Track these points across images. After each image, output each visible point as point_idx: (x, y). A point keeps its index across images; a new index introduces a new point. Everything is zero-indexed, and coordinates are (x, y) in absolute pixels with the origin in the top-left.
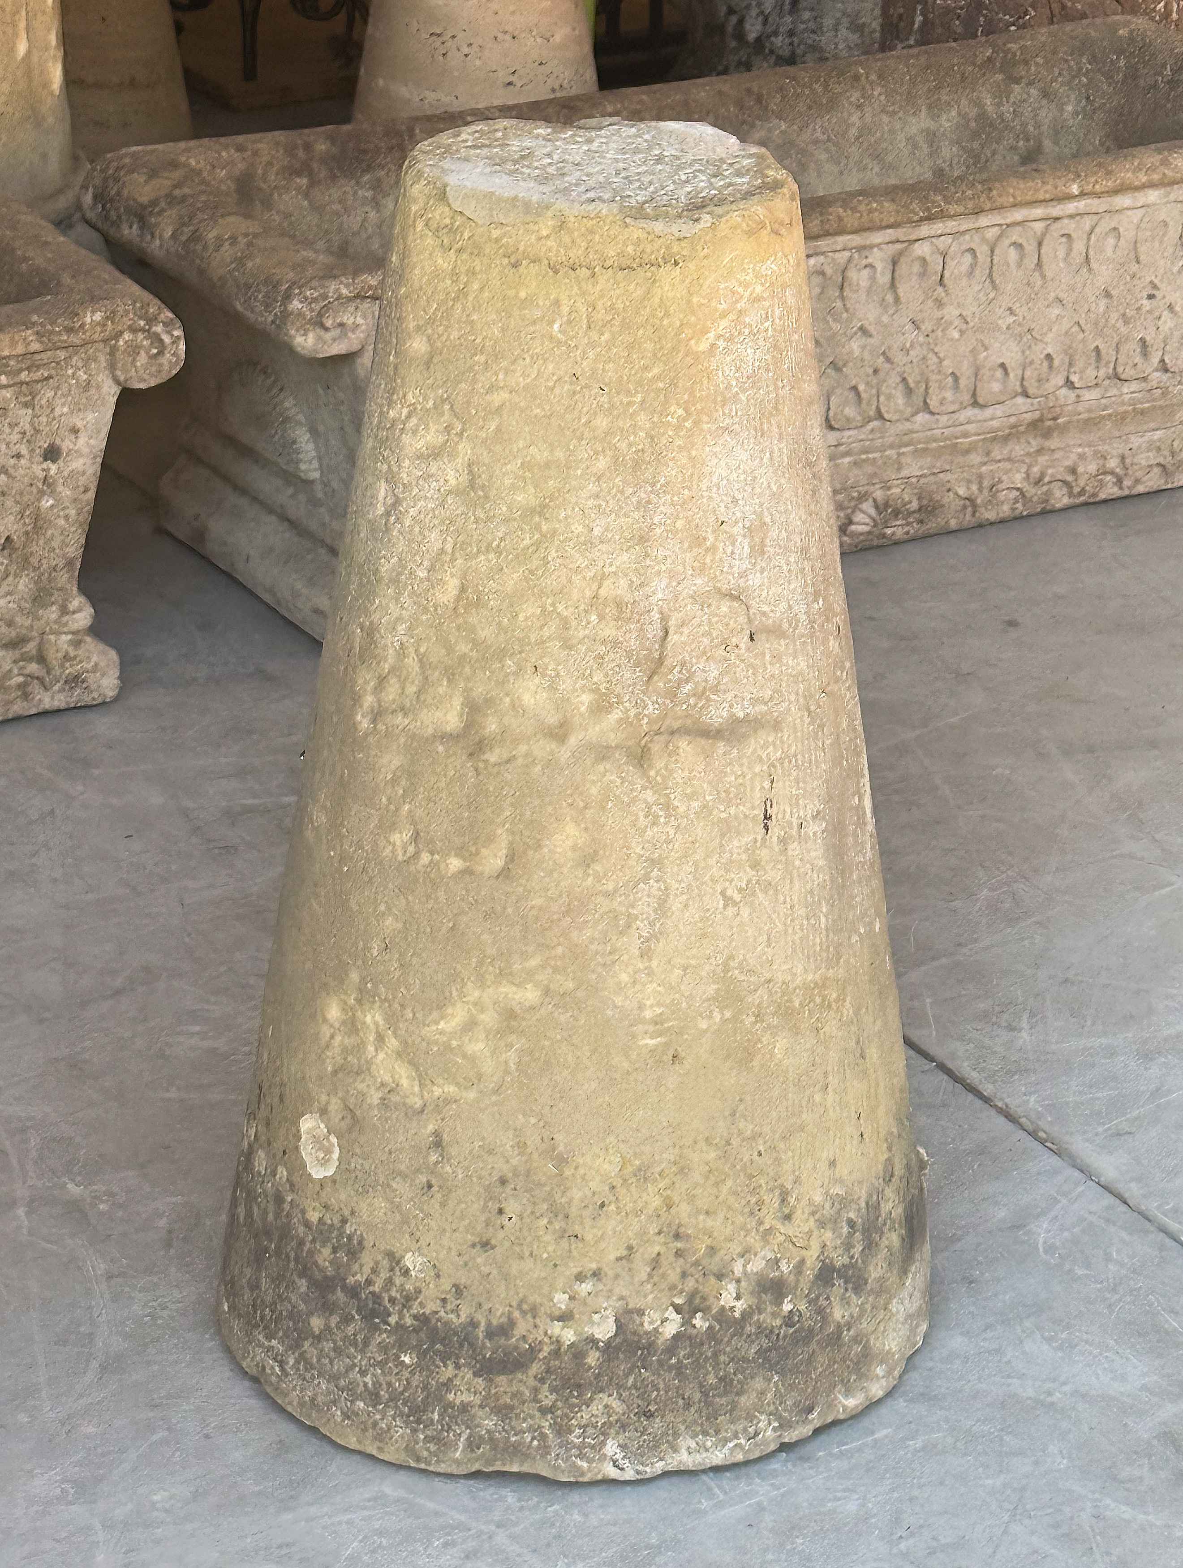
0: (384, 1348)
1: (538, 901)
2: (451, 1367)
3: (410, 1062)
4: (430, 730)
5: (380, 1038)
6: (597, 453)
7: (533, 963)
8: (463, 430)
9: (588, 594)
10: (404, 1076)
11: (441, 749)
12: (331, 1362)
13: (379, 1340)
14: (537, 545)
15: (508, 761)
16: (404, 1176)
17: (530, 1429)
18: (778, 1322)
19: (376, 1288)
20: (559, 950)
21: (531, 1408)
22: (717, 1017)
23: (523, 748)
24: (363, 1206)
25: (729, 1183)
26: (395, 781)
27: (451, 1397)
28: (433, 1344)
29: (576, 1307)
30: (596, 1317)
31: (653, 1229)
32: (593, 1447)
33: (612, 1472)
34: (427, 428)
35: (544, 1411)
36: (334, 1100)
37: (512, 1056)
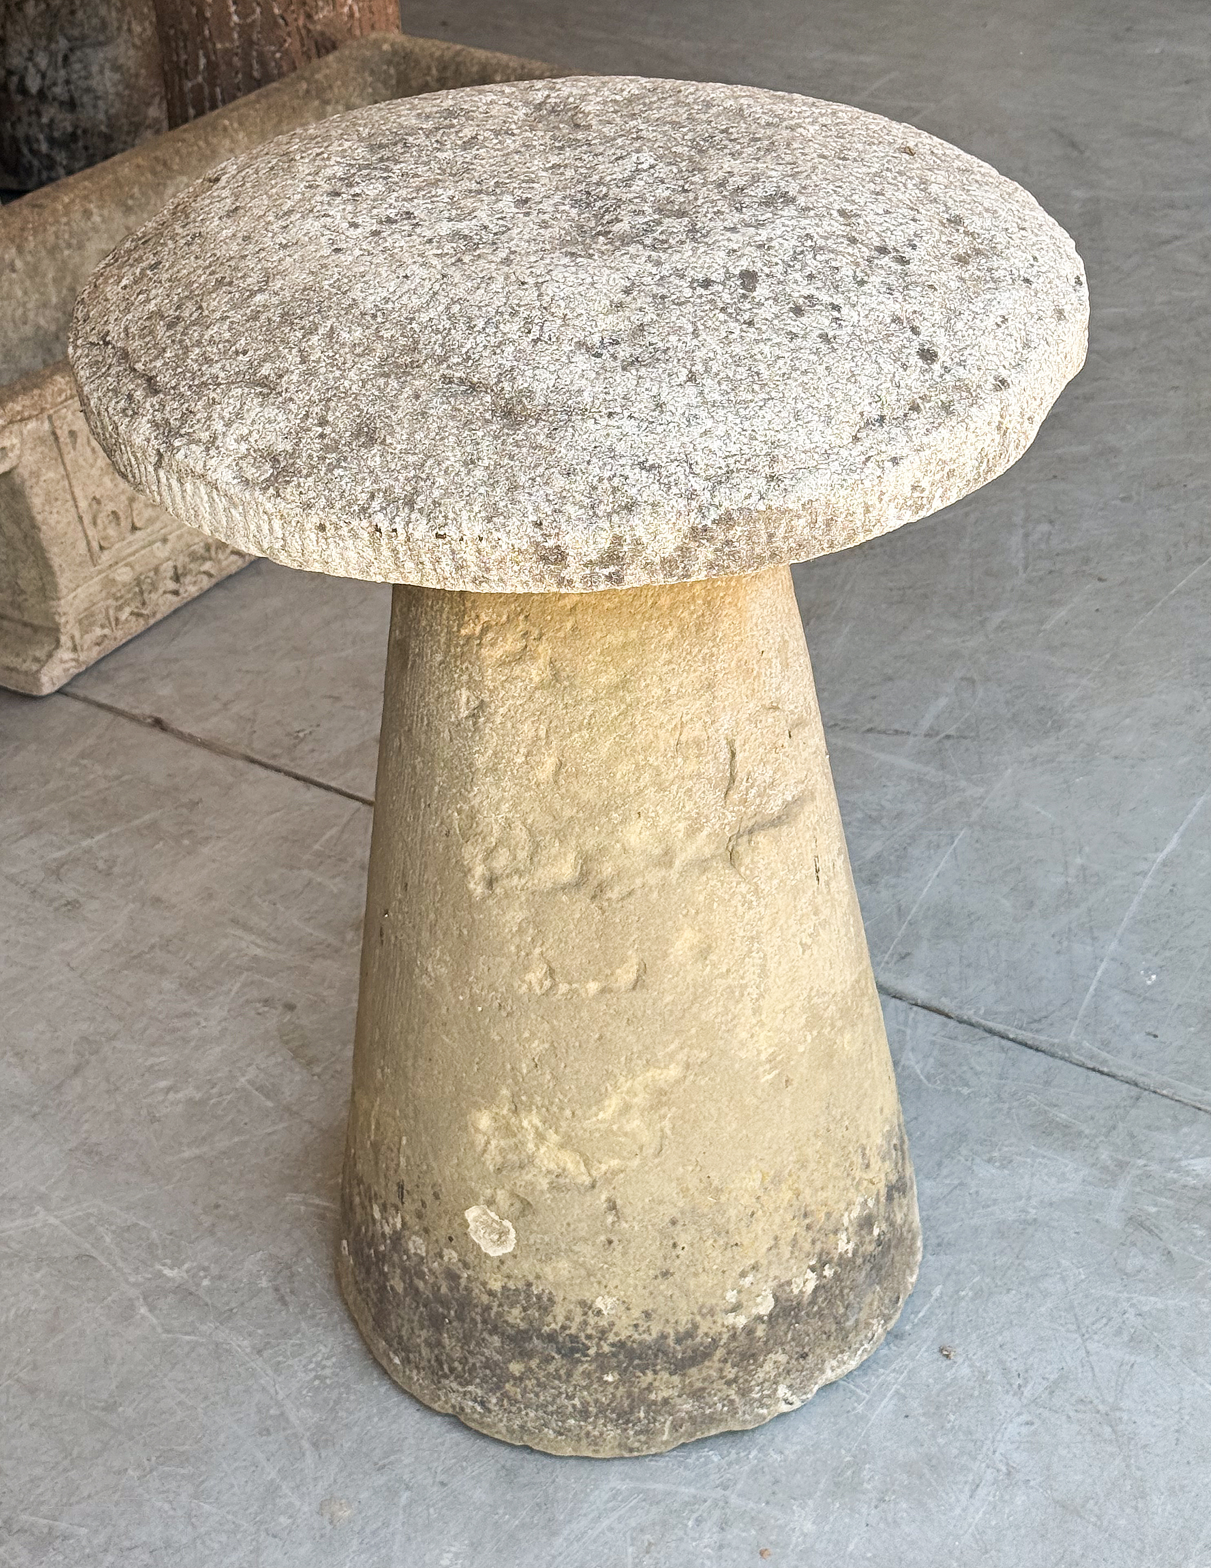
0: (587, 1375)
1: (668, 998)
2: (649, 1373)
3: (576, 1151)
4: (549, 885)
5: (541, 1137)
6: (665, 627)
7: (672, 1047)
8: (541, 636)
9: (673, 742)
10: (570, 1161)
11: (564, 898)
12: (537, 1395)
13: (581, 1369)
14: (624, 713)
15: (630, 894)
16: (585, 1240)
17: (722, 1400)
18: (874, 1245)
19: (573, 1331)
20: (693, 1031)
21: (720, 1385)
22: (809, 1038)
23: (639, 881)
24: (548, 1270)
25: (833, 1160)
26: (521, 931)
27: (653, 1396)
28: (631, 1360)
29: (744, 1297)
30: (759, 1300)
31: (788, 1217)
32: (769, 1396)
33: (784, 1408)
34: (505, 640)
35: (729, 1383)
36: (499, 1192)
37: (667, 1124)
